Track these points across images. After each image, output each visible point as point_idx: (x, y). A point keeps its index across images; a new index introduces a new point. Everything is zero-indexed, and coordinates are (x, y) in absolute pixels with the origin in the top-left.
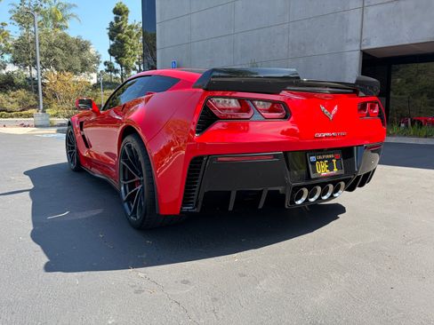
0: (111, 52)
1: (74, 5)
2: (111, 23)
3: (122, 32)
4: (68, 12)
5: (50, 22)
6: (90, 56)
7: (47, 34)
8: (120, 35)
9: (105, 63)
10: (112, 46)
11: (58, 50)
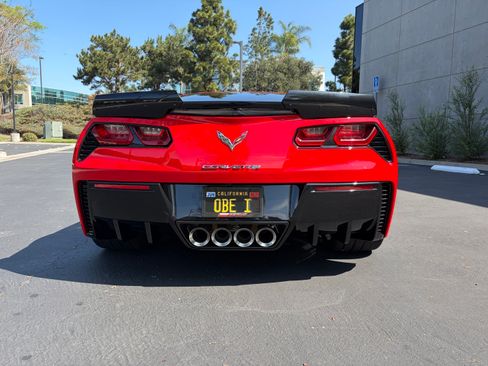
0: (335, 71)
1: (308, 28)
2: (338, 40)
3: (348, 49)
4: (302, 35)
5: (283, 47)
6: (312, 77)
7: (272, 59)
8: (345, 51)
9: (327, 84)
10: (336, 64)
11: (281, 75)
